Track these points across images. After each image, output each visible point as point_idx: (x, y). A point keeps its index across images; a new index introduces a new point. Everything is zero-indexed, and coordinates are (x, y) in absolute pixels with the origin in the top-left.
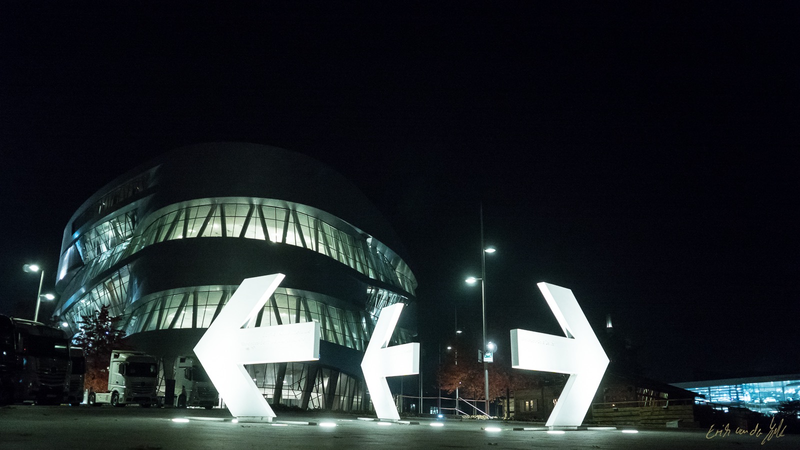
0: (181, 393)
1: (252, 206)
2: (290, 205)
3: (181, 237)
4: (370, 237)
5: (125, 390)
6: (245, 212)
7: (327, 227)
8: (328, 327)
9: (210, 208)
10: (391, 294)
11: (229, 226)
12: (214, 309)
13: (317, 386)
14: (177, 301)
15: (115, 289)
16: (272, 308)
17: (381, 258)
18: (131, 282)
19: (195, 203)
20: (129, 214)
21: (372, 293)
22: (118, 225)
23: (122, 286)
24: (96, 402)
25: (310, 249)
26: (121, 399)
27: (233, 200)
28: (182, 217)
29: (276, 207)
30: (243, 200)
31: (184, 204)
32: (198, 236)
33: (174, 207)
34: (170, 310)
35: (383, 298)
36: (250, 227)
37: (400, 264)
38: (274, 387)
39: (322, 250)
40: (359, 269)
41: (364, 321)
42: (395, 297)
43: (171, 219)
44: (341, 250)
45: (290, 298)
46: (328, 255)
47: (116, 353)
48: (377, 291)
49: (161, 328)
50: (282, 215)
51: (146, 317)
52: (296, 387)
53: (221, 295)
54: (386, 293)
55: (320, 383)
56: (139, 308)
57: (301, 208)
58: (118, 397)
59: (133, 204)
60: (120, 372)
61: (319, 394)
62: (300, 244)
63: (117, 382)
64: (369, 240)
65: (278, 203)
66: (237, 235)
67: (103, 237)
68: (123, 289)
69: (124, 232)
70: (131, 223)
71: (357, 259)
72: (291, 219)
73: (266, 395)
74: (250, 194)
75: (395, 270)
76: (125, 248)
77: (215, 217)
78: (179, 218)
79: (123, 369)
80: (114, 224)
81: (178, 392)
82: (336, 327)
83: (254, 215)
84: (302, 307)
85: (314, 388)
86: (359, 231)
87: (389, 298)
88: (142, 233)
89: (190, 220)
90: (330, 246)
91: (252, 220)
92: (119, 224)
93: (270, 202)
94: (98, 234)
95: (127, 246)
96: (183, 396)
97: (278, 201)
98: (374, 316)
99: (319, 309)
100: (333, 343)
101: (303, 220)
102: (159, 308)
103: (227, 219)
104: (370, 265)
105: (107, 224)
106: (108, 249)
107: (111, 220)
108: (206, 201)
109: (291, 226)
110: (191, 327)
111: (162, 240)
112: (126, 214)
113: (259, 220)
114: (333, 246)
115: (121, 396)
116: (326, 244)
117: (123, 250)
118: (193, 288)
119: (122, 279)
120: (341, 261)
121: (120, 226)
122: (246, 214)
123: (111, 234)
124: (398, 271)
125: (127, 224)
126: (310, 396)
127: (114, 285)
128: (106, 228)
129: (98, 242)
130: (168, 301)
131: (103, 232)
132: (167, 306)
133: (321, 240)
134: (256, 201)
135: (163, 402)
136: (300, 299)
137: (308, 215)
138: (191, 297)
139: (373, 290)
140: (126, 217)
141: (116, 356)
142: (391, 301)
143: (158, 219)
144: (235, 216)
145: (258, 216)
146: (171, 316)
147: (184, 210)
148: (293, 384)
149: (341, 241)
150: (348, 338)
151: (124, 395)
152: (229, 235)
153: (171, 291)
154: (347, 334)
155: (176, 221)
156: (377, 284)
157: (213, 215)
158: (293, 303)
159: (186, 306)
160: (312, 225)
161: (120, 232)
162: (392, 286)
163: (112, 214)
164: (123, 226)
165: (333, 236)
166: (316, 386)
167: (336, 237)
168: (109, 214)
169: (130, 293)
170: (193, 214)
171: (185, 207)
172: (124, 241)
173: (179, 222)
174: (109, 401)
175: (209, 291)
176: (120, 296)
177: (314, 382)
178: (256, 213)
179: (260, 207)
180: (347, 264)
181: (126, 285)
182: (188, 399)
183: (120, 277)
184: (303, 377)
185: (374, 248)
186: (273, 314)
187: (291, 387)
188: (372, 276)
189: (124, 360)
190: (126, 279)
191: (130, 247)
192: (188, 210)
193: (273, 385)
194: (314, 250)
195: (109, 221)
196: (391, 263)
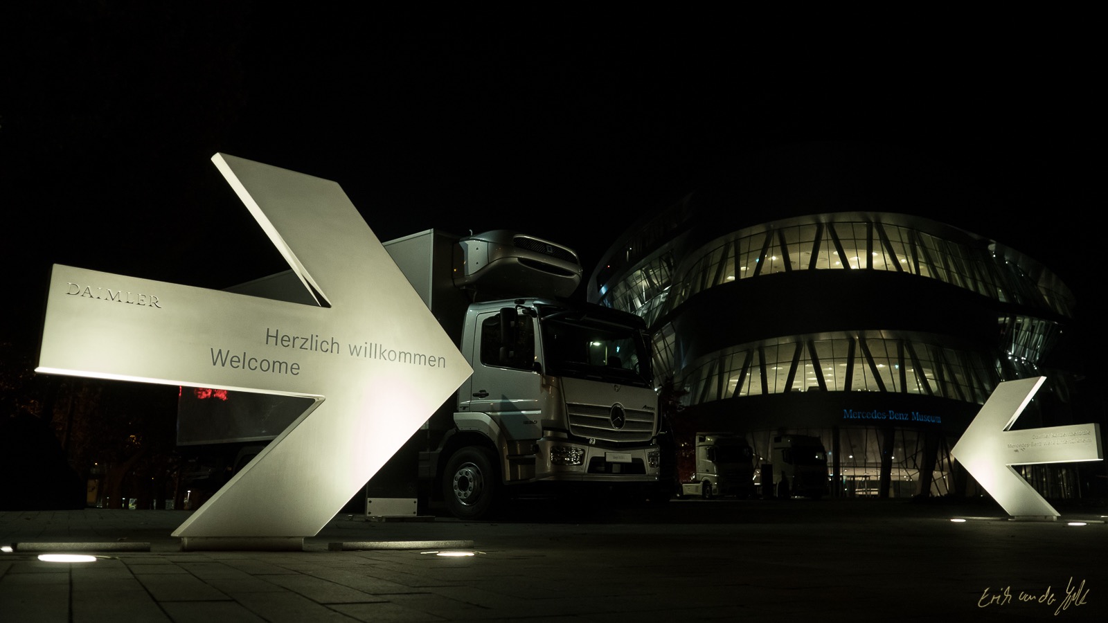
0: (780, 480)
1: (820, 226)
2: (872, 216)
3: (731, 278)
4: (992, 243)
5: (718, 479)
6: (812, 235)
7: (926, 237)
8: (946, 378)
9: (764, 237)
10: (1036, 322)
11: (793, 256)
12: (788, 367)
13: (941, 462)
14: (739, 361)
15: (659, 352)
16: (865, 359)
17: (1013, 270)
18: (677, 342)
19: (745, 232)
20: (664, 258)
21: (1007, 322)
22: (651, 273)
23: (668, 349)
24: (684, 494)
25: (907, 273)
26: (715, 490)
27: (793, 221)
28: (732, 253)
29: (852, 222)
30: (807, 220)
31: (732, 237)
32: (754, 275)
33: (719, 243)
34: (732, 373)
35: (1024, 329)
36: (822, 254)
37: (1043, 275)
38: (880, 465)
39: (925, 271)
40: (982, 291)
41: (998, 364)
42: (1042, 324)
43: (717, 257)
44: (953, 268)
45: (887, 343)
46: (933, 277)
47: (701, 435)
48: (1013, 319)
49: (723, 398)
50: (863, 232)
51: (703, 384)
52: (911, 463)
53: (794, 348)
54: (1027, 320)
55: (944, 457)
56: (693, 374)
57: (887, 219)
58: (711, 488)
59: (667, 245)
60: (709, 459)
61: (944, 473)
62: (892, 267)
63: (707, 471)
64: (992, 247)
65: (854, 216)
66: (805, 267)
67: (635, 289)
68: (668, 351)
69: (659, 280)
70: (666, 268)
71: (978, 277)
72: (876, 234)
73: (869, 476)
74: (815, 210)
75: (1037, 286)
76: (663, 300)
77: (773, 247)
78: (727, 255)
79: (711, 454)
80: (647, 272)
81: (777, 479)
82: (958, 376)
83: (824, 237)
84: (907, 355)
85: (937, 464)
86: (975, 236)
87: (1033, 327)
88: (681, 280)
89: (741, 256)
90: (935, 264)
91: (823, 244)
92: (653, 271)
93: (843, 217)
94: (628, 286)
95: (666, 296)
96: (784, 483)
97: (854, 213)
98: (1013, 356)
99: (931, 354)
100: (957, 400)
101: (892, 235)
102: (717, 371)
103: (789, 248)
104: (997, 283)
105: (639, 272)
106: (642, 302)
107: (643, 267)
108: (759, 229)
109: (876, 244)
110: (761, 393)
111: (709, 285)
112: (660, 258)
113: (832, 243)
114: (939, 265)
115: (714, 487)
116: (930, 263)
117: (662, 303)
118: (757, 343)
119: (667, 339)
120: (954, 283)
121: (654, 273)
122: (813, 237)
123: (644, 284)
124: (1041, 286)
125: (663, 271)
126: (932, 476)
127: (657, 347)
128: (639, 277)
129: (630, 296)
130: (727, 362)
131: (634, 283)
132: (727, 369)
133: (922, 259)
134: (824, 219)
135: (760, 492)
136: (902, 344)
137: (898, 226)
138: (756, 355)
139: (1008, 319)
140: (660, 261)
141: (702, 440)
142: (1037, 332)
143: (701, 259)
144: (800, 243)
145: (830, 237)
146: (734, 381)
147: (733, 244)
148: (906, 459)
149: (950, 254)
150: (977, 391)
151: (717, 485)
152: (794, 267)
153: (730, 350)
154: (975, 385)
155: (724, 258)
156: (1013, 310)
157: (771, 245)
158: (893, 349)
159: (751, 367)
160: (905, 238)
161: (656, 282)
162: (1034, 309)
163: (643, 260)
164: (658, 273)
165: (938, 249)
166: (938, 462)
167: (942, 251)
168: (639, 261)
169: (677, 355)
170: (744, 247)
171: (733, 239)
172: (660, 290)
173: (729, 260)
174: (700, 493)
175: (778, 345)
176: (665, 360)
177: (936, 457)
178: (826, 235)
179: (831, 226)
180: (963, 287)
181: (672, 346)
182: (790, 488)
183: (664, 338)
184: (919, 449)
185: (1001, 257)
186: (867, 367)
187: (903, 465)
188: (1002, 299)
189: (712, 444)
190: (671, 339)
191: (670, 298)
192: (737, 243)
193: (876, 463)
194: (914, 272)
195: (641, 269)
196: (1030, 275)
